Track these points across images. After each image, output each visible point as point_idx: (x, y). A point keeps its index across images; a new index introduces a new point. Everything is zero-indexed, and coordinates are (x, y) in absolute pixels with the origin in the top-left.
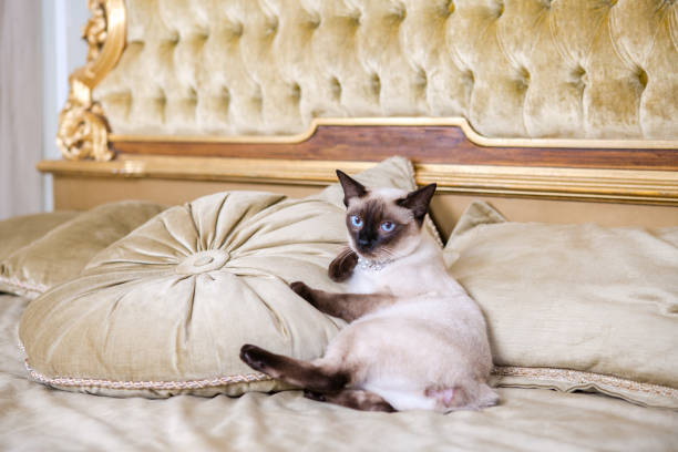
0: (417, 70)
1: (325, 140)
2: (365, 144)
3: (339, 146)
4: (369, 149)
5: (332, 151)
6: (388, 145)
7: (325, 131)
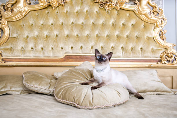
0: (91, 46)
1: (67, 58)
2: (77, 59)
3: (71, 59)
4: (78, 60)
5: (69, 60)
6: (83, 59)
7: (67, 56)
